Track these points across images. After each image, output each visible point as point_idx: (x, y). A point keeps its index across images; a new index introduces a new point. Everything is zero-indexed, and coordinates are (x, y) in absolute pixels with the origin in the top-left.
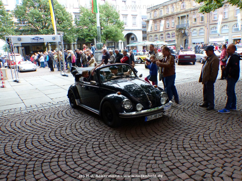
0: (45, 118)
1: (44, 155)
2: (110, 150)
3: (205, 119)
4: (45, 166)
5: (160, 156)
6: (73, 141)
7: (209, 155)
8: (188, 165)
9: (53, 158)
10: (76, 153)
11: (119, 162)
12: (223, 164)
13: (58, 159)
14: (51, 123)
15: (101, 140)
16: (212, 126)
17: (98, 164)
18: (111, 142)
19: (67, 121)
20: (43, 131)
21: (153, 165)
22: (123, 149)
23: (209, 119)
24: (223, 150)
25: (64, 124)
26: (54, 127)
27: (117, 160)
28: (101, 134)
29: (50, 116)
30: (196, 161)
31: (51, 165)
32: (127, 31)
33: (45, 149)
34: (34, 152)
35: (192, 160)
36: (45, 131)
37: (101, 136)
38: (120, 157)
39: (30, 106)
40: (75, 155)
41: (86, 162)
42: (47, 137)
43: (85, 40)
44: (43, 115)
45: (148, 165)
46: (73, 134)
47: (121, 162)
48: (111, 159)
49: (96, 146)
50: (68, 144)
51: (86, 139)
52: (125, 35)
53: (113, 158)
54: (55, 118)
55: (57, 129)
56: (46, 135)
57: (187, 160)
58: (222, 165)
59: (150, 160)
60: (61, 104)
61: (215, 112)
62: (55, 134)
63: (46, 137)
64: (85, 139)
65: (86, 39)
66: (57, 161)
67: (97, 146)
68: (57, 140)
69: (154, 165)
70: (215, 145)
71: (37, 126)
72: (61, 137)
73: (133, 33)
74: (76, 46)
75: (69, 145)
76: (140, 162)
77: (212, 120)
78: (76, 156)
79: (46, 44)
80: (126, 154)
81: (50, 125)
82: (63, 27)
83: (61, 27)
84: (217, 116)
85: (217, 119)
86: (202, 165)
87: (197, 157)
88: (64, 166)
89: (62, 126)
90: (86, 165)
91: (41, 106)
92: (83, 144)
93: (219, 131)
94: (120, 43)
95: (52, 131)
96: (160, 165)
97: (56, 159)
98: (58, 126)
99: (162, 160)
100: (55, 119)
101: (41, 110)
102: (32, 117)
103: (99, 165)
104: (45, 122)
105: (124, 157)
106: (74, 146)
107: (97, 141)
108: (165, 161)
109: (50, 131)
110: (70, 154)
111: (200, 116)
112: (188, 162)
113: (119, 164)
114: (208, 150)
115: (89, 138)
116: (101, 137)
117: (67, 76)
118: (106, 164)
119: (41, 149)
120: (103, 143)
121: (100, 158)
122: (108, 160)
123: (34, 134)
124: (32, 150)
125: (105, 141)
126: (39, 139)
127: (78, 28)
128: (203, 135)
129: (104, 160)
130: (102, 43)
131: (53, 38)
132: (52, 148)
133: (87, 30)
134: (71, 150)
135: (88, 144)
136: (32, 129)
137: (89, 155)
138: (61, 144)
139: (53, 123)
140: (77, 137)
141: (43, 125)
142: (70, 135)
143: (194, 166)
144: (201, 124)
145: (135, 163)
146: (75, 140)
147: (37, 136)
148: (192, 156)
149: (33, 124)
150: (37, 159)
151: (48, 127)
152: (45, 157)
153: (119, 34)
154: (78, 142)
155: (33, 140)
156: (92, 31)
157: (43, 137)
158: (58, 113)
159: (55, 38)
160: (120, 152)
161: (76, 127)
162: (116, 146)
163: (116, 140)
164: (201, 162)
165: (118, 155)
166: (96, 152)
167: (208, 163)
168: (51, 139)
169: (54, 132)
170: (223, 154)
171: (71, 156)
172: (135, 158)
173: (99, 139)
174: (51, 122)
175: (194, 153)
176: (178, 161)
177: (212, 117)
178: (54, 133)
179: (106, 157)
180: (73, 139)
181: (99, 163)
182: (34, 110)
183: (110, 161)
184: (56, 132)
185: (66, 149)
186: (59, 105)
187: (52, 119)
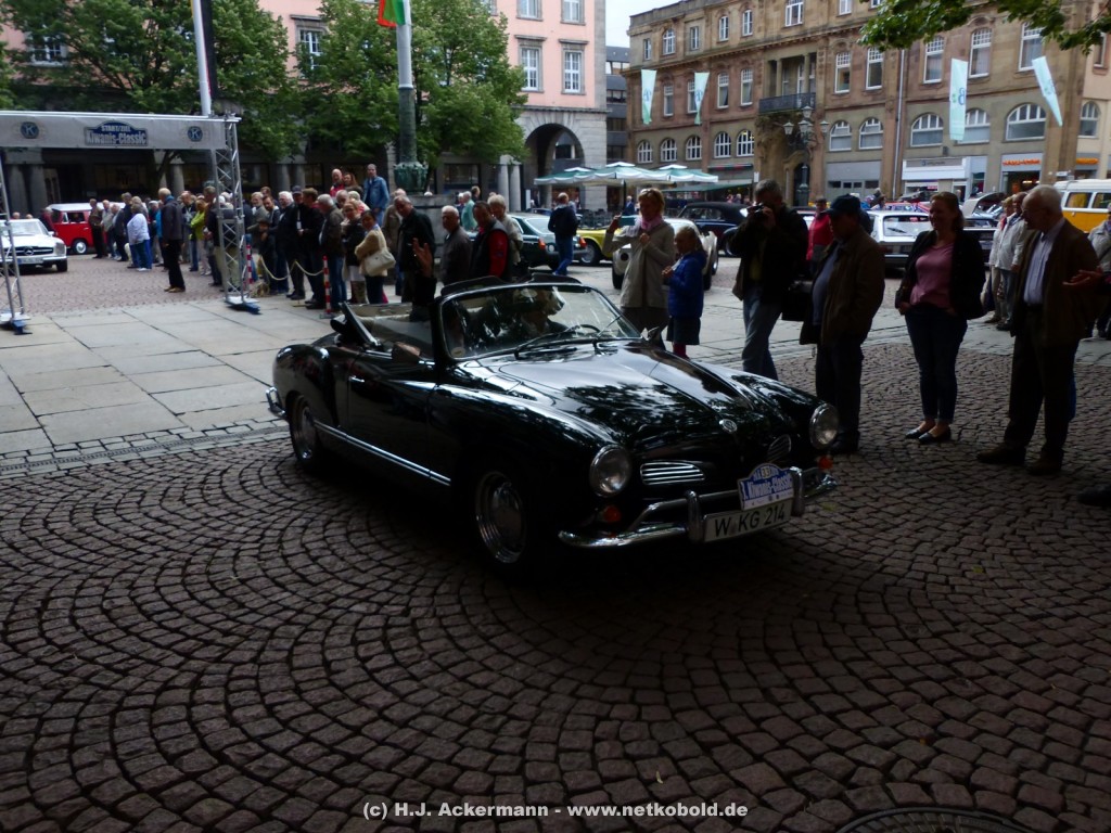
0: (139, 503)
1: (125, 673)
2: (435, 654)
3: (868, 522)
4: (128, 723)
5: (661, 688)
6: (267, 611)
7: (875, 682)
8: (781, 727)
9: (167, 686)
10: (276, 668)
11: (473, 712)
12: (935, 727)
13: (192, 694)
14: (170, 528)
15: (395, 608)
16: (895, 555)
17: (373, 720)
18: (440, 618)
19: (242, 516)
20: (127, 564)
21: (625, 724)
22: (492, 649)
23: (886, 522)
24: (938, 662)
25: (231, 532)
26: (181, 545)
27: (463, 703)
28: (395, 582)
29: (164, 495)
30: (818, 711)
31: (156, 722)
32: (540, 115)
33: (135, 644)
34: (79, 657)
35: (799, 708)
36: (138, 564)
37: (398, 588)
38: (477, 687)
39: (74, 446)
40: (273, 676)
41: (323, 708)
42: (146, 589)
43: (344, 149)
44: (132, 490)
45: (604, 727)
46: (266, 576)
47: (482, 709)
48: (437, 695)
49: (372, 637)
50: (242, 623)
51: (328, 604)
52: (527, 134)
53: (447, 689)
54: (188, 502)
55: (194, 554)
56: (140, 582)
57: (779, 705)
58: (929, 731)
59: (613, 704)
60: (220, 438)
61: (911, 495)
62: (185, 575)
63: (141, 591)
64: (323, 603)
65: (351, 144)
66: (186, 699)
67: (377, 634)
68: (193, 607)
69: (630, 728)
70: (906, 638)
71: (101, 539)
72: (212, 593)
73: (565, 125)
74: (301, 174)
75: (245, 628)
76: (568, 713)
77: (897, 526)
78: (277, 680)
79: (159, 157)
80: (506, 672)
81: (164, 534)
82: (244, 84)
83: (235, 81)
84: (919, 511)
85: (918, 525)
86: (844, 727)
87: (821, 694)
88: (218, 724)
89: (216, 539)
90: (321, 720)
91: (127, 445)
92: (314, 626)
93: (925, 580)
94: (505, 171)
95: (171, 565)
96: (656, 727)
97: (183, 695)
98: (202, 540)
99: (666, 703)
100: (189, 506)
101: (126, 463)
102: (78, 497)
103: (381, 722)
104: (139, 522)
105: (494, 688)
106: (267, 633)
107: (376, 613)
108: (681, 710)
109: (162, 560)
110: (249, 669)
111: (844, 509)
112: (784, 714)
113: (473, 718)
114: (871, 663)
115: (338, 597)
116: (397, 594)
117: (254, 311)
118: (414, 717)
119: (112, 647)
120: (405, 620)
121: (385, 693)
122: (423, 701)
123: (84, 576)
124: (69, 651)
125: (412, 612)
126: (104, 599)
127: (313, 91)
128: (856, 596)
129: (403, 698)
130: (419, 165)
131: (190, 132)
132: (163, 641)
133: (354, 103)
134: (253, 654)
135: (335, 623)
136: (77, 552)
137: (337, 678)
138: (208, 625)
139: (178, 527)
140: (286, 590)
141: (128, 536)
142: (254, 584)
143: (807, 732)
144: (846, 547)
145: (543, 717)
146: (274, 608)
147: (99, 585)
148: (804, 686)
149: (80, 530)
150: (89, 690)
151: (153, 544)
152: (131, 682)
153: (503, 127)
154: (290, 613)
155: (78, 603)
156: (378, 105)
157: (128, 588)
158: (204, 482)
159: (200, 133)
160: (480, 662)
161: (285, 545)
162: (460, 637)
163: (463, 608)
164: (839, 716)
165: (471, 679)
166: (369, 665)
167: (868, 721)
168: (163, 598)
169: (179, 566)
170: (939, 681)
171: (253, 682)
172: (543, 694)
173: (387, 603)
174: (166, 523)
175: (810, 673)
176: (740, 711)
177: (898, 516)
178: (179, 571)
179: (415, 685)
180: (266, 602)
181: (381, 714)
182: (93, 462)
183: (433, 707)
184: (191, 569)
185: (233, 647)
186: (208, 445)
187: (176, 506)
